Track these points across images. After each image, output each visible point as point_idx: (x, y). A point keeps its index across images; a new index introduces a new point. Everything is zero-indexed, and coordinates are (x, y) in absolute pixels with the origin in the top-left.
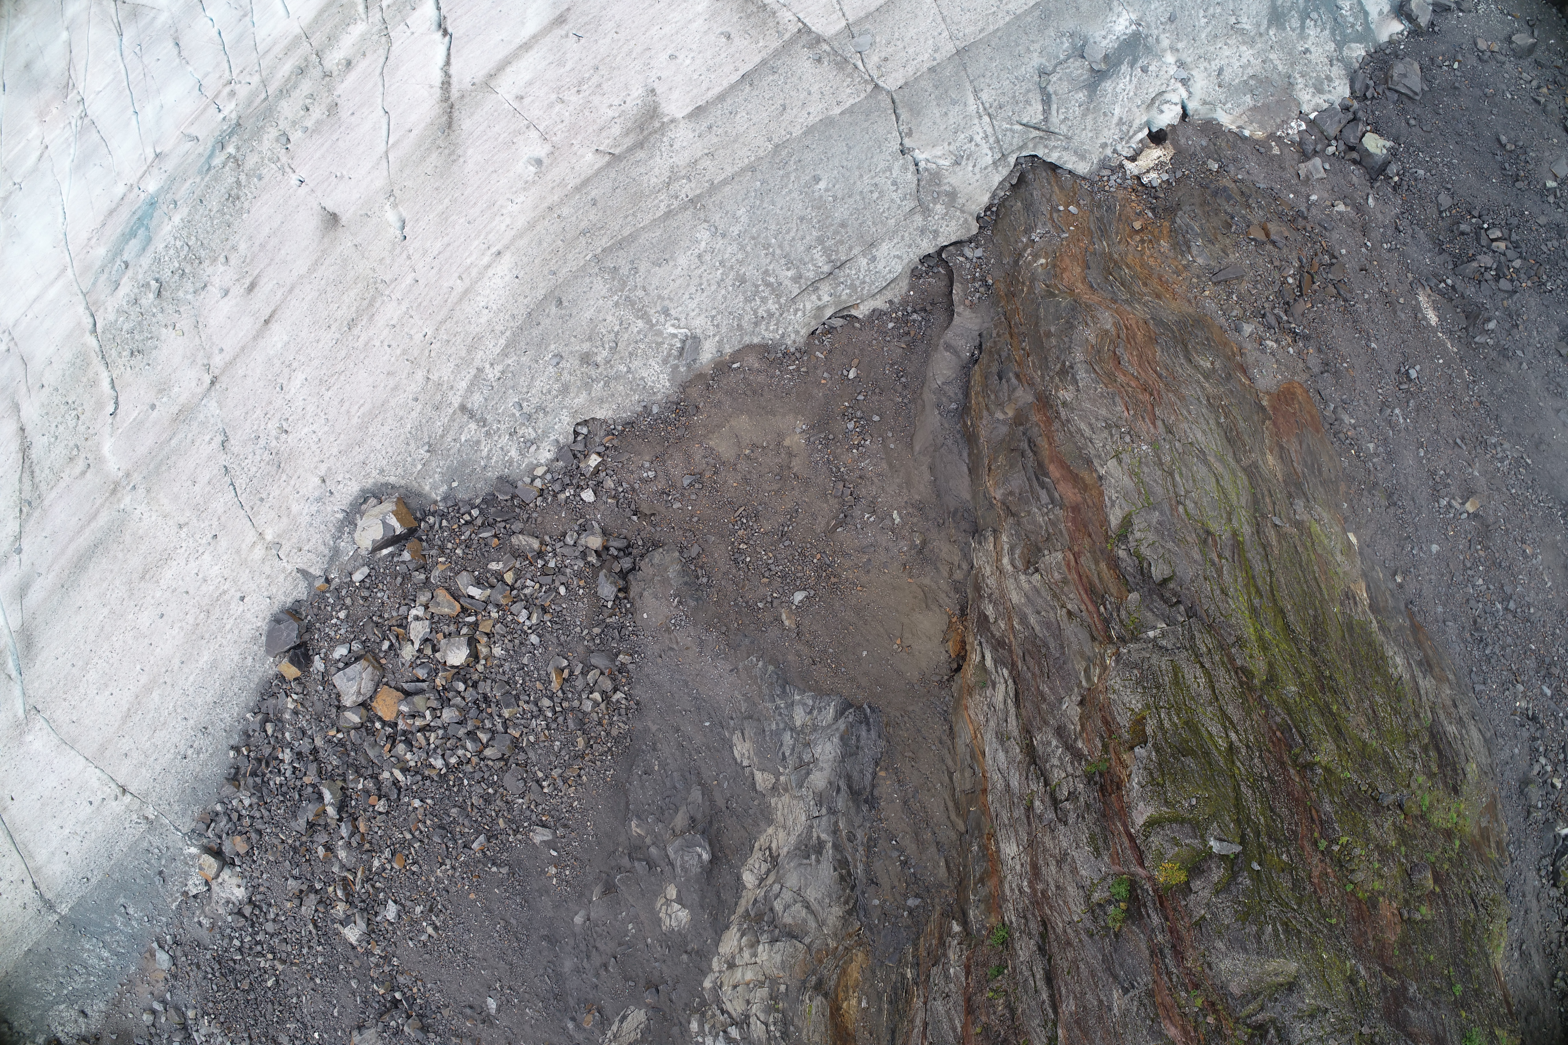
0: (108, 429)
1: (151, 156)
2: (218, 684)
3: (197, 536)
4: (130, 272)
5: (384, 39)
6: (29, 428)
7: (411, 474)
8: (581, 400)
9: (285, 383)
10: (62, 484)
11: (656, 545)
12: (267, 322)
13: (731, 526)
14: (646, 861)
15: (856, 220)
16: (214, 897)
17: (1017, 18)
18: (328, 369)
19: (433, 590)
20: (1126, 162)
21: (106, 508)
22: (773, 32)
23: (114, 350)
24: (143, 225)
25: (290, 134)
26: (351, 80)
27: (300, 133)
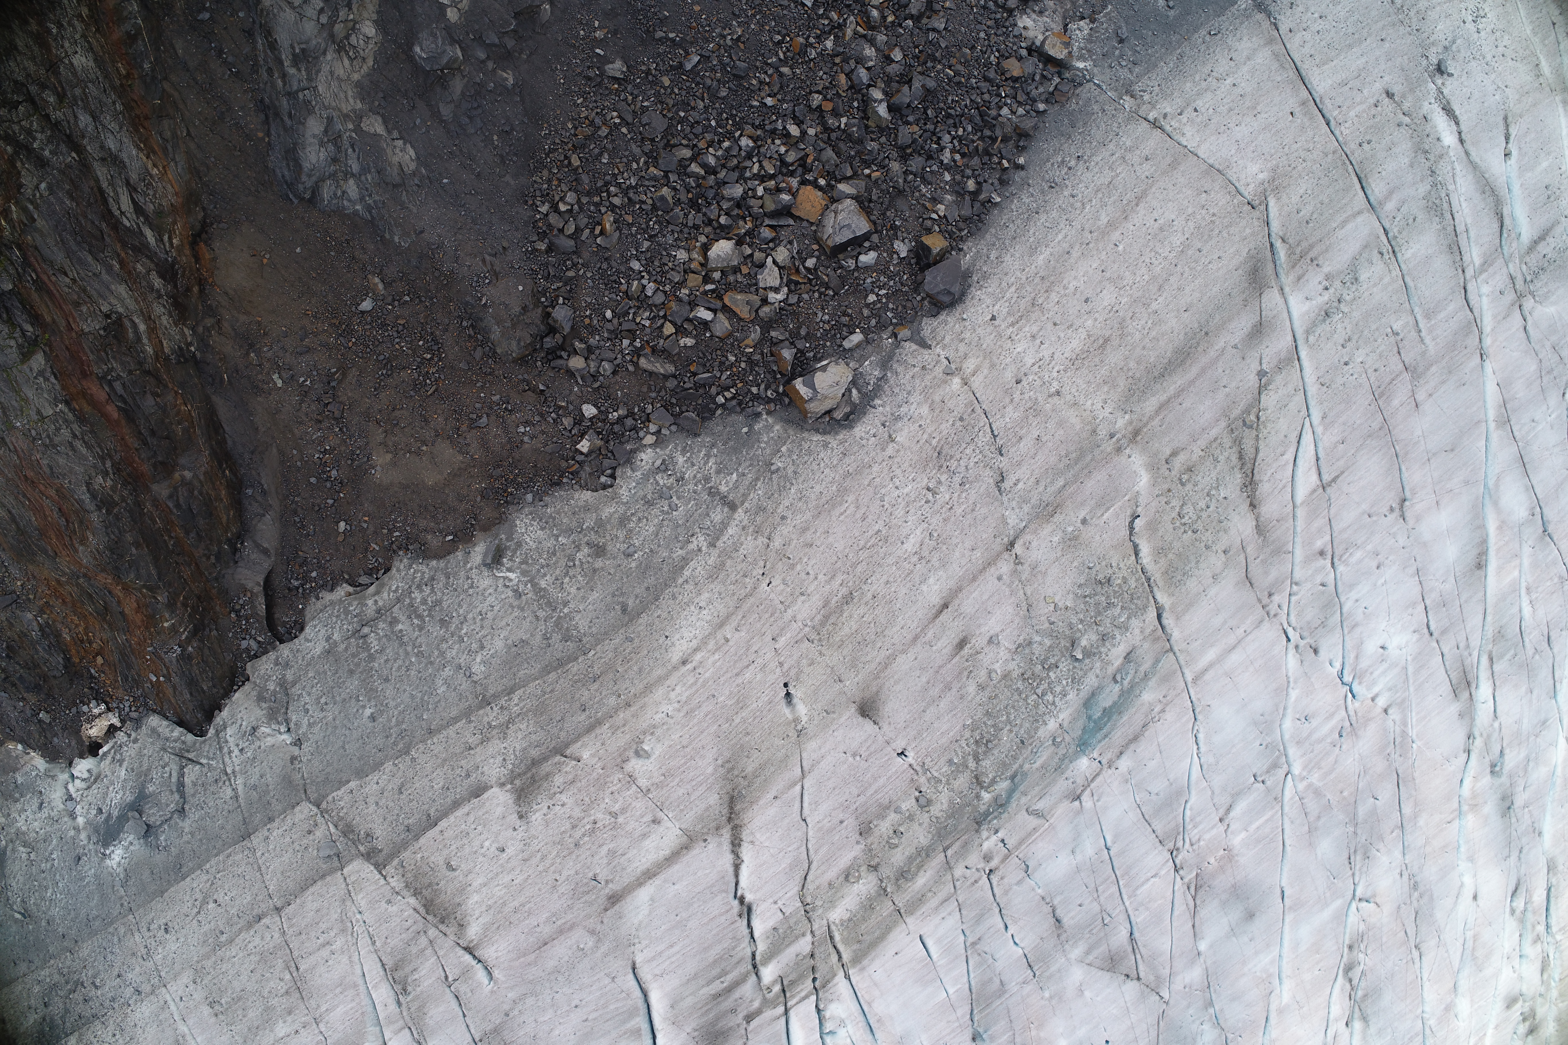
0: (1142, 501)
1: (1085, 797)
2: (1031, 232)
3: (1038, 382)
4: (1111, 670)
5: (809, 900)
6: (1245, 506)
7: (793, 441)
8: (608, 511)
9: (927, 540)
10: (1202, 443)
11: (522, 361)
12: (946, 606)
13: (442, 377)
14: (488, 45)
15: (340, 678)
16: (1058, 18)
17: (200, 867)
18: (877, 553)
19: (756, 319)
20: (119, 725)
21: (1148, 415)
22: (409, 868)
23: (1133, 586)
24: (1095, 722)
25: (916, 807)
26: (845, 860)
27: (904, 806)
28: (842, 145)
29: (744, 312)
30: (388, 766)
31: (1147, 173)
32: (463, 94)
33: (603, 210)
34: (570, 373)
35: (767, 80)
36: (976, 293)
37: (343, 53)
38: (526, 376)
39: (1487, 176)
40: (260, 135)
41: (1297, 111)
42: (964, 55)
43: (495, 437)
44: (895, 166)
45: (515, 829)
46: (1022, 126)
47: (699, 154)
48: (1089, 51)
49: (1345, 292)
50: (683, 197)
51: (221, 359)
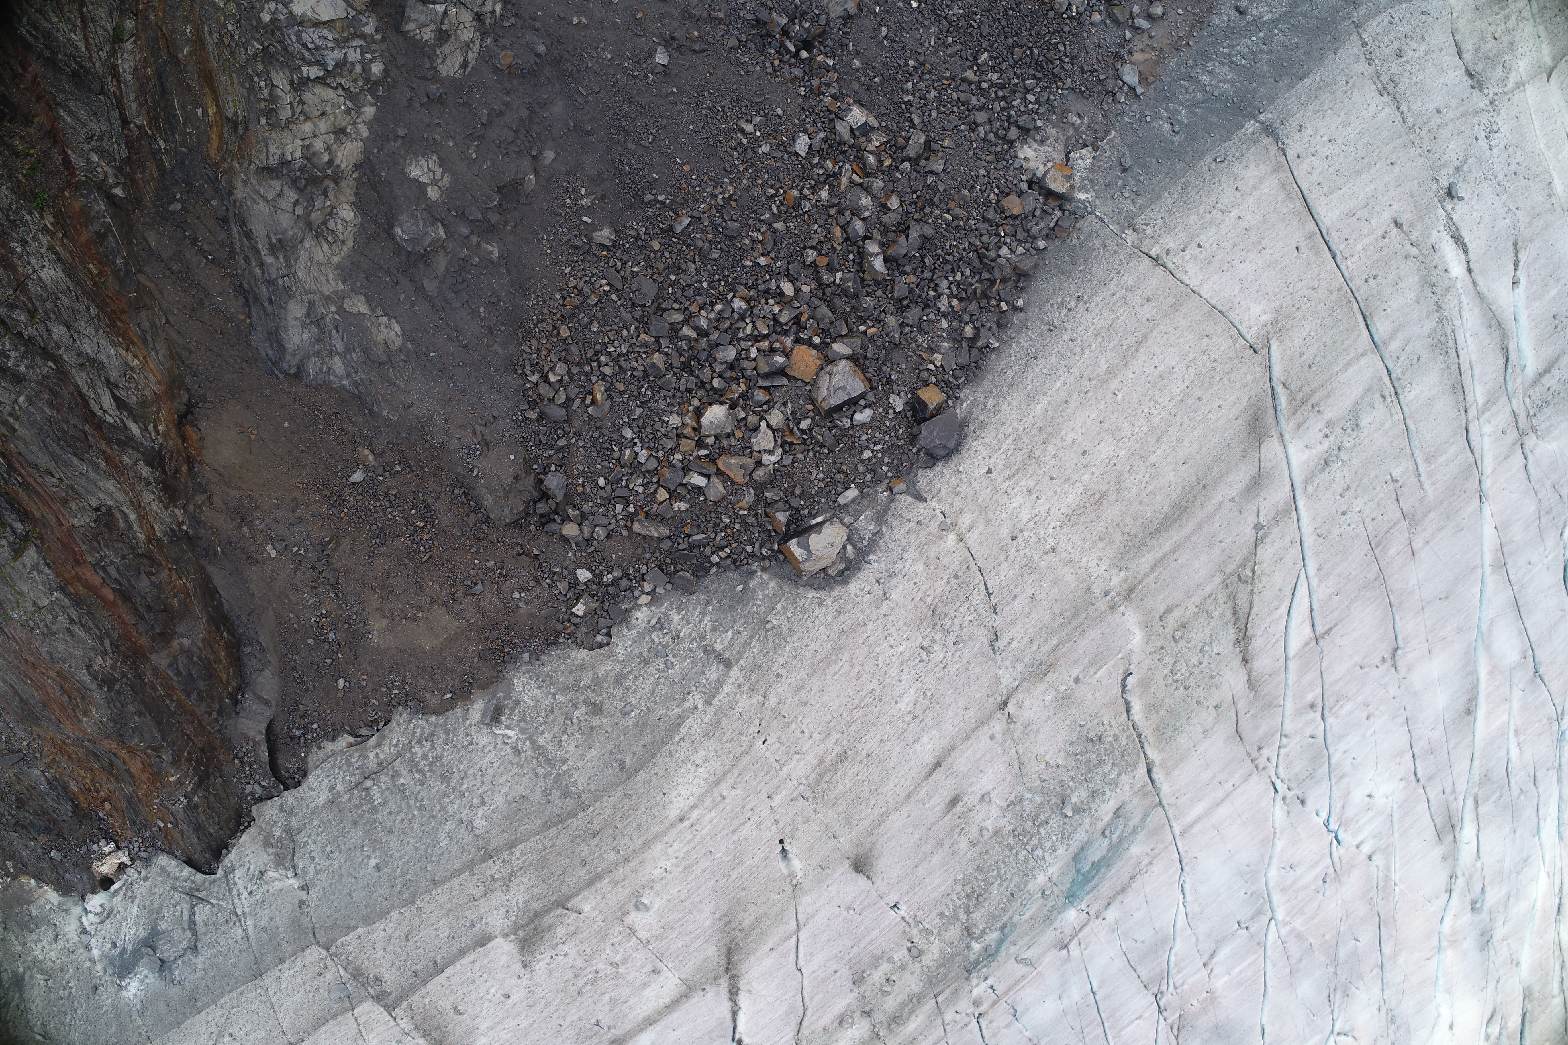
0: (1135, 658)
1: (1073, 946)
2: (1029, 379)
3: (1034, 539)
4: (1100, 825)
6: (1237, 662)
7: (788, 599)
8: (604, 669)
9: (921, 700)
10: (1196, 599)
11: (516, 524)
12: (938, 764)
13: (436, 544)
14: (472, 221)
15: (344, 827)
16: (1060, 147)
17: (214, 1002)
18: (872, 712)
19: (751, 482)
20: (129, 863)
21: (1143, 572)
22: (417, 1011)
23: (1124, 743)
24: (1083, 875)
25: (908, 957)
26: (839, 1006)
27: (896, 957)
28: (837, 301)
29: (738, 476)
30: (395, 914)
31: (1148, 316)
32: (447, 269)
33: (594, 379)
34: (566, 540)
35: (760, 238)
36: (972, 443)
37: (321, 239)
38: (520, 540)
39: (1493, 308)
40: (242, 317)
41: (1303, 245)
42: (963, 197)
43: (490, 603)
44: (892, 321)
45: (519, 977)
46: (1021, 265)
47: (690, 317)
48: (1091, 181)
49: (1345, 439)
50: (675, 362)
51: (213, 533)
